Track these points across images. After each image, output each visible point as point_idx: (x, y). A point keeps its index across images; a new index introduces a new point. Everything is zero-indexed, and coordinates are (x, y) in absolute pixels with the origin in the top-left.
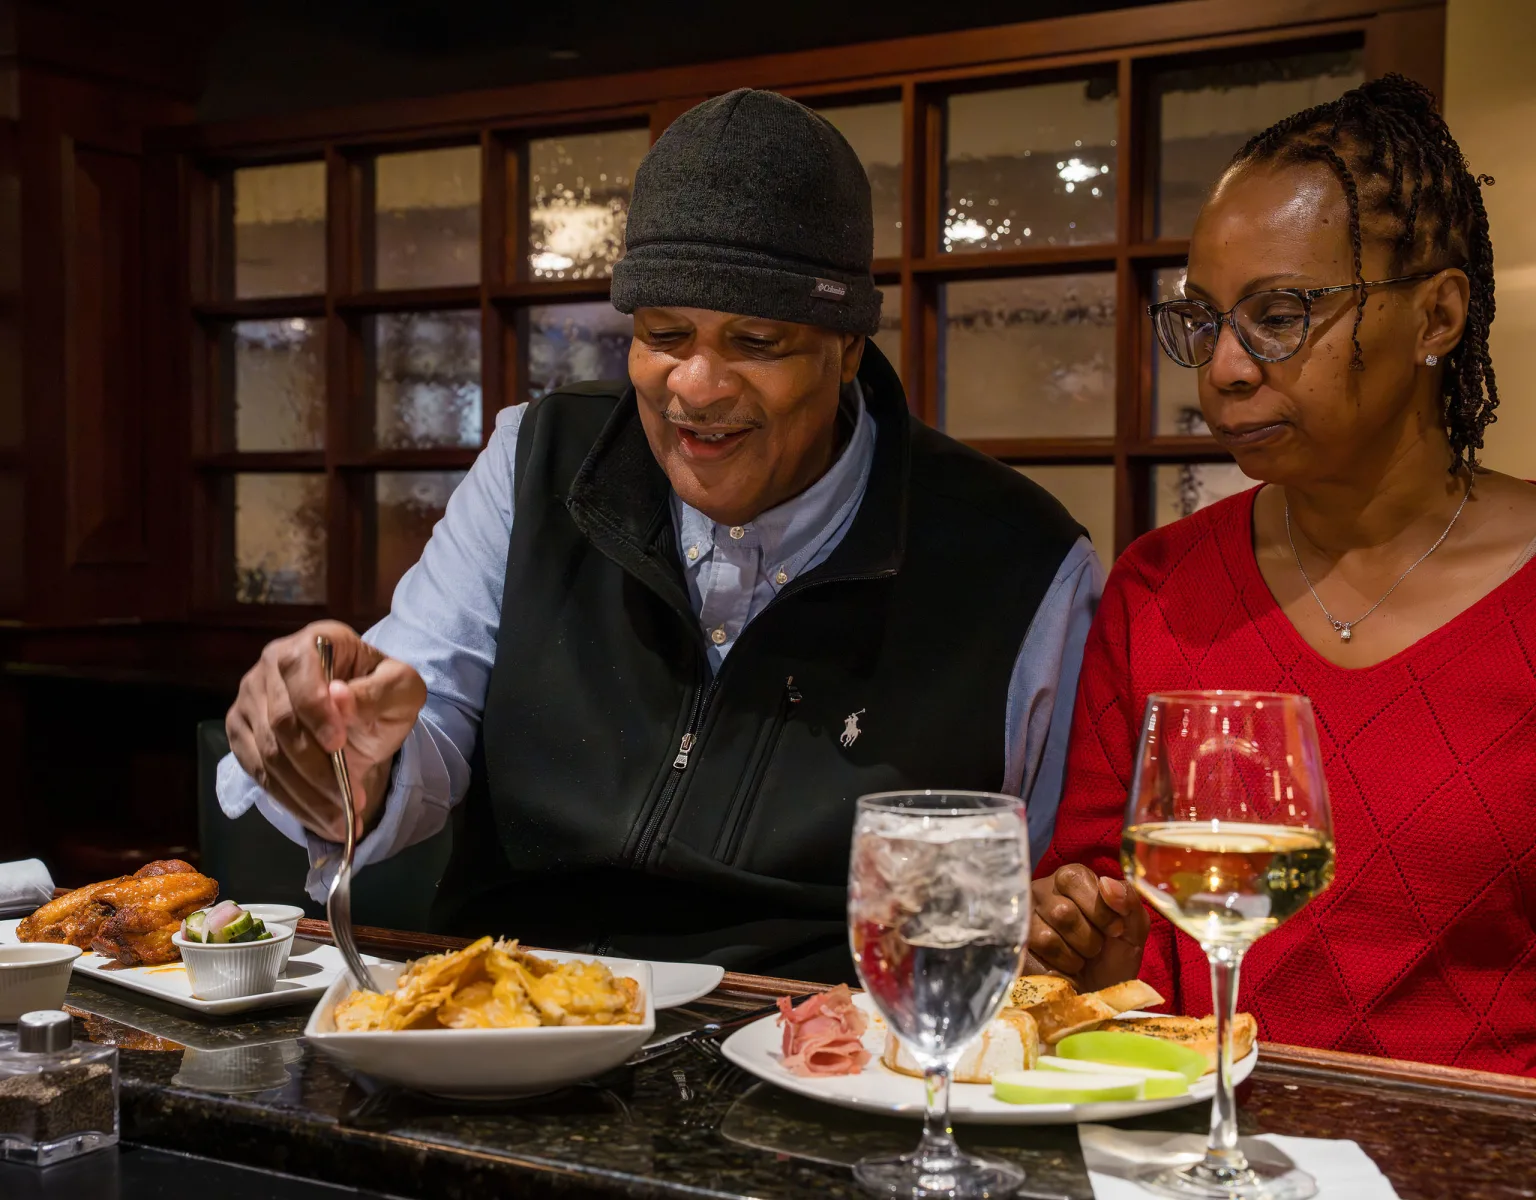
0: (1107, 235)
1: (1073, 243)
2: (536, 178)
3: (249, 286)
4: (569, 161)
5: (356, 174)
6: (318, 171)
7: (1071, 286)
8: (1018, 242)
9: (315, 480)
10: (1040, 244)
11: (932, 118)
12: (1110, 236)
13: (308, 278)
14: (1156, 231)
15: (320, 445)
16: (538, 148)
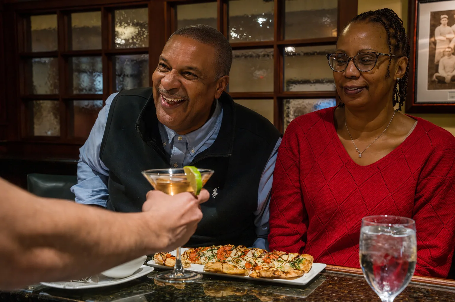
0: (271, 39)
1: (262, 40)
2: (117, 20)
3: (36, 48)
4: (126, 16)
5: (66, 18)
6: (55, 17)
7: (261, 52)
8: (248, 40)
9: (56, 102)
10: (253, 40)
11: (225, 6)
12: (272, 39)
13: (52, 46)
14: (284, 38)
15: (57, 92)
16: (117, 12)
